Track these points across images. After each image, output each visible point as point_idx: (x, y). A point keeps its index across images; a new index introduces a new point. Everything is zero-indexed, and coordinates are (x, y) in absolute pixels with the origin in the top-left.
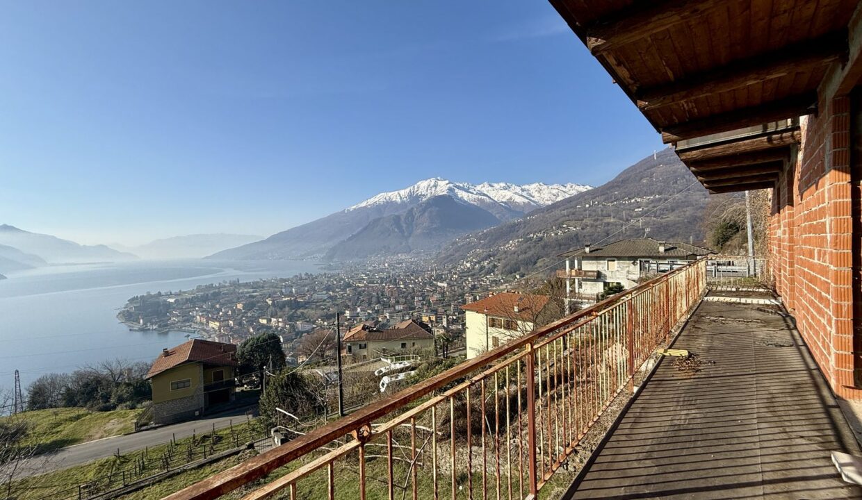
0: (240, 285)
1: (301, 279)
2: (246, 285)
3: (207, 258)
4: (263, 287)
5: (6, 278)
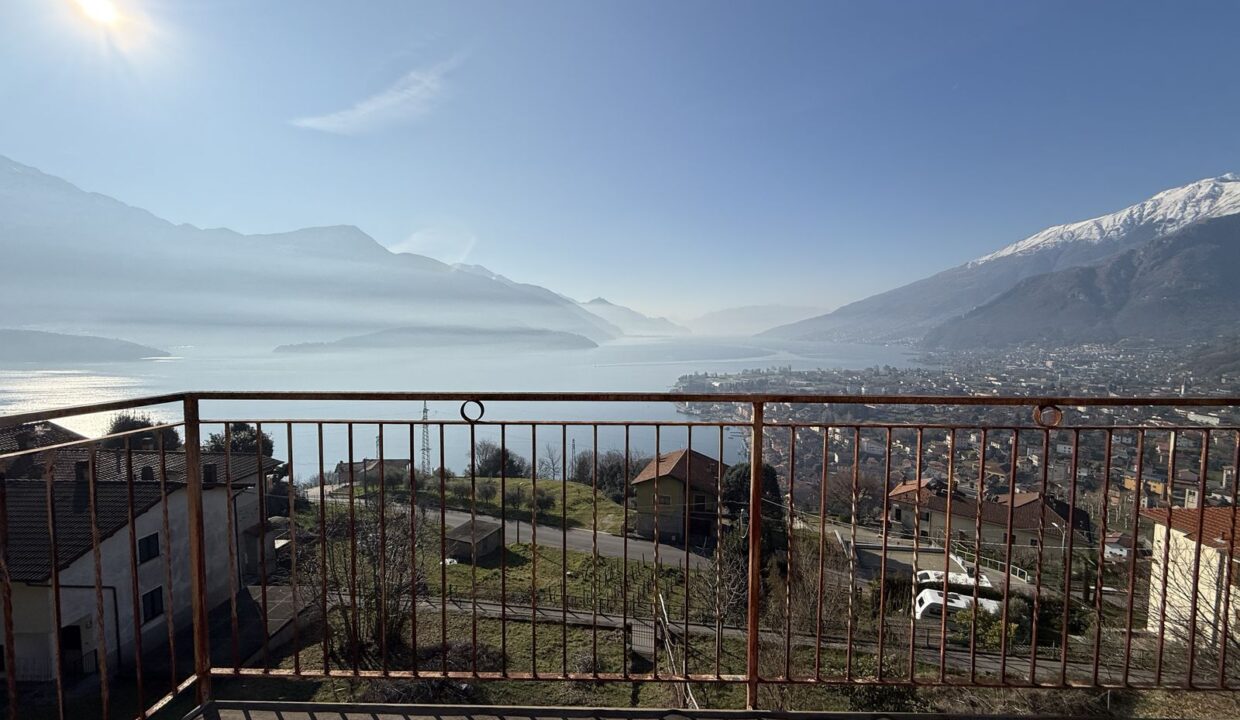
0: (791, 374)
1: (877, 374)
2: (800, 375)
3: (758, 335)
4: (820, 380)
5: (597, 346)
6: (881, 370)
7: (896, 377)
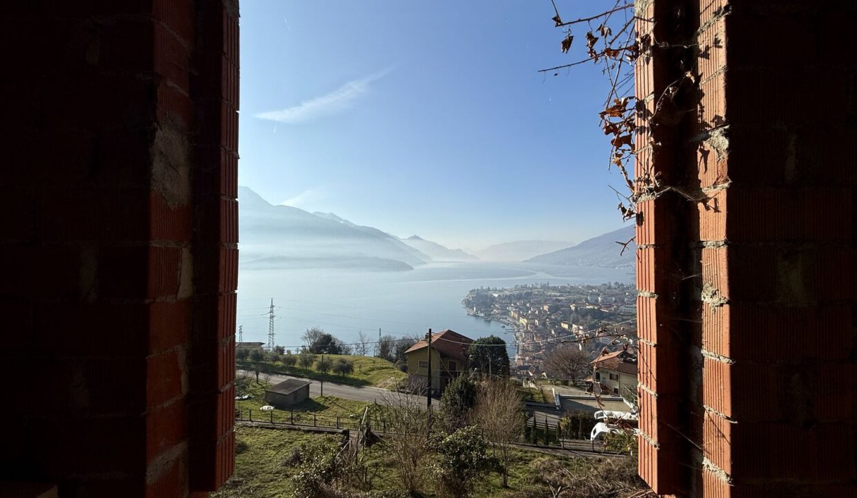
0: (549, 288)
1: (610, 288)
2: (554, 289)
3: (526, 261)
4: (569, 292)
5: (413, 269)
6: (613, 285)
7: (623, 290)
